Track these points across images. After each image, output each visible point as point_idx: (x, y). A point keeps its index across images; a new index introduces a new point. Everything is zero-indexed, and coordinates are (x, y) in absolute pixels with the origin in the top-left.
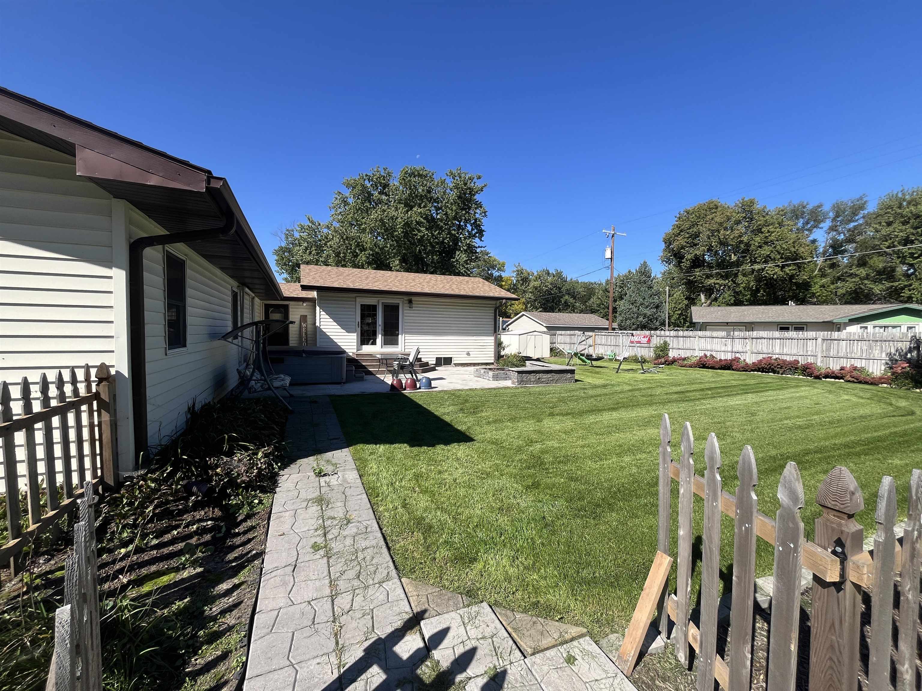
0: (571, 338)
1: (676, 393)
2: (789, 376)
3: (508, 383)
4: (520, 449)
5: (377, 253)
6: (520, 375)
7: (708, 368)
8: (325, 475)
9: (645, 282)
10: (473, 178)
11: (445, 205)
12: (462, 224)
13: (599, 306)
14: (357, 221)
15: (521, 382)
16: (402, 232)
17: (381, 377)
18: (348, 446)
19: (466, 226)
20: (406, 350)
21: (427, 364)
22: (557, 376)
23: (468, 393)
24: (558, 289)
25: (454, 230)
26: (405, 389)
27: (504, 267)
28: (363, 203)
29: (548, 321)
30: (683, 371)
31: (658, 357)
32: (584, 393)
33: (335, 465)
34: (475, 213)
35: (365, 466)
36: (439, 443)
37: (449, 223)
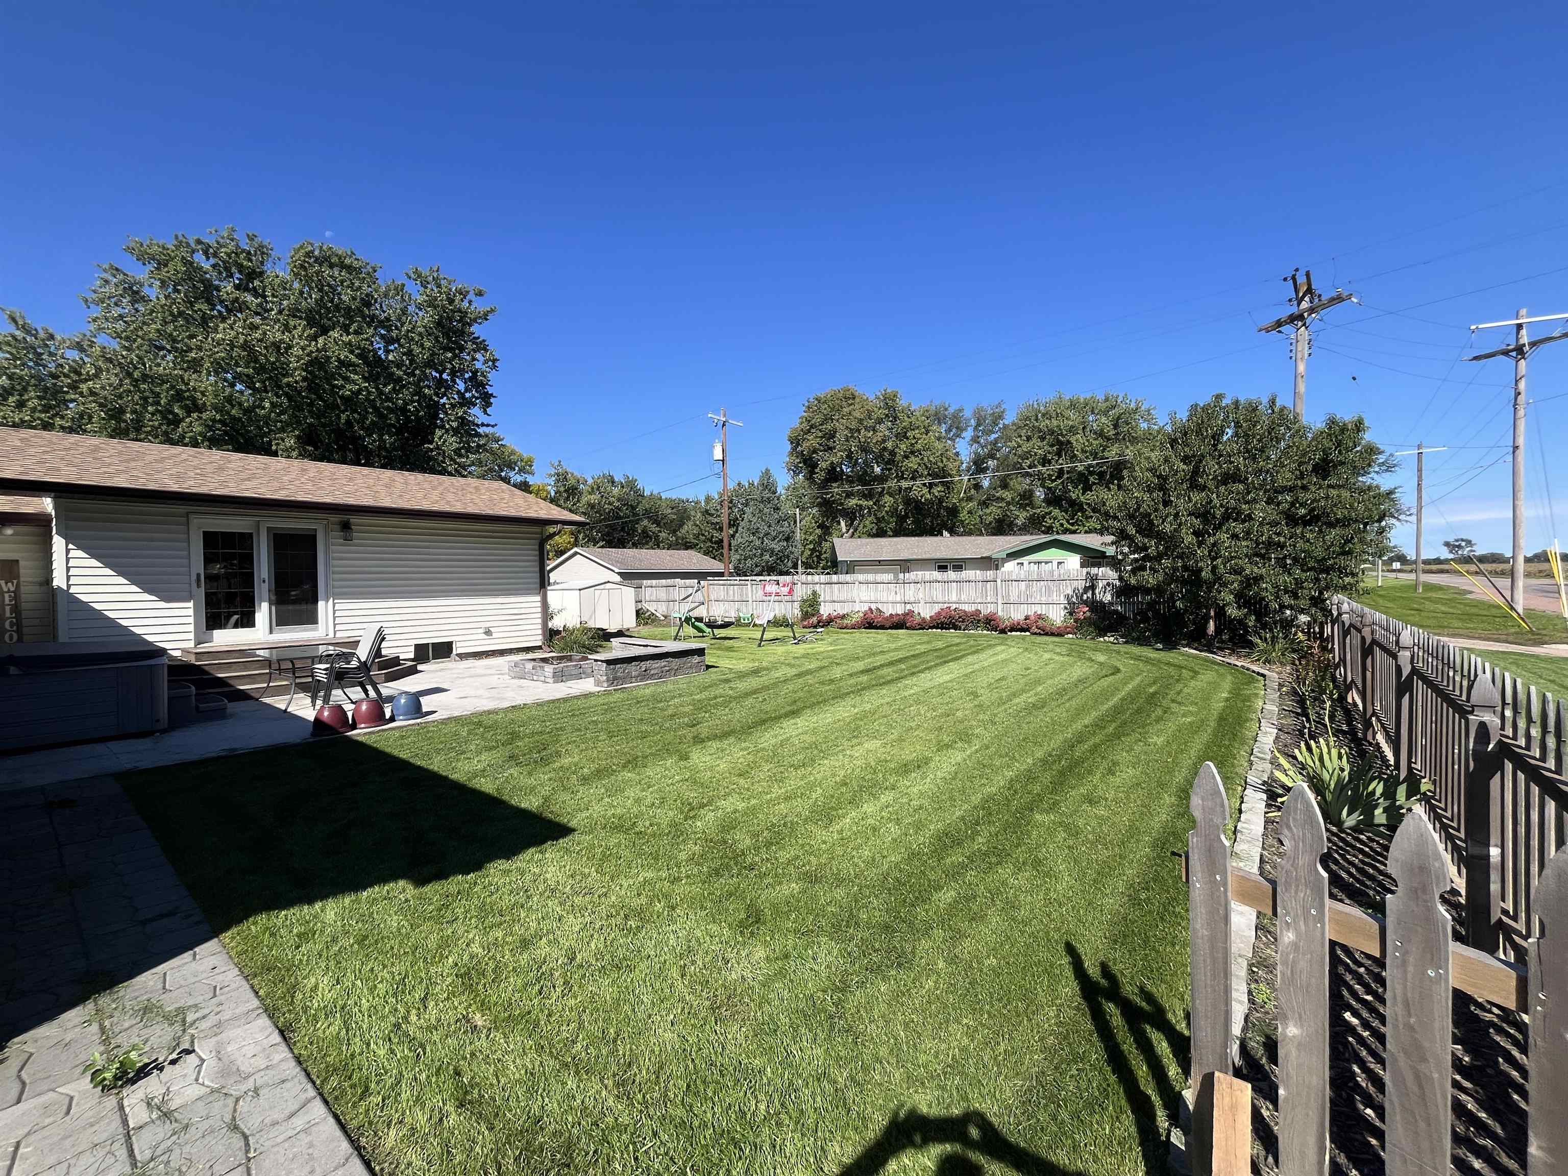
0: (668, 593)
1: (862, 672)
2: (972, 631)
3: (587, 685)
4: (677, 832)
5: (234, 418)
6: (612, 667)
7: (876, 628)
8: (143, 1072)
9: (769, 500)
10: (468, 292)
11: (407, 336)
12: (445, 376)
13: (697, 537)
14: (175, 341)
15: (612, 681)
16: (305, 379)
17: (280, 702)
18: (214, 933)
19: (454, 381)
20: (338, 635)
21: (396, 661)
22: (676, 663)
23: (510, 716)
24: (630, 509)
25: (429, 387)
26: (354, 727)
27: (531, 466)
28: (191, 302)
29: (621, 563)
30: (845, 636)
31: (806, 616)
32: (731, 688)
33: (179, 1017)
34: (474, 359)
35: (292, 990)
36: (491, 858)
37: (417, 372)
